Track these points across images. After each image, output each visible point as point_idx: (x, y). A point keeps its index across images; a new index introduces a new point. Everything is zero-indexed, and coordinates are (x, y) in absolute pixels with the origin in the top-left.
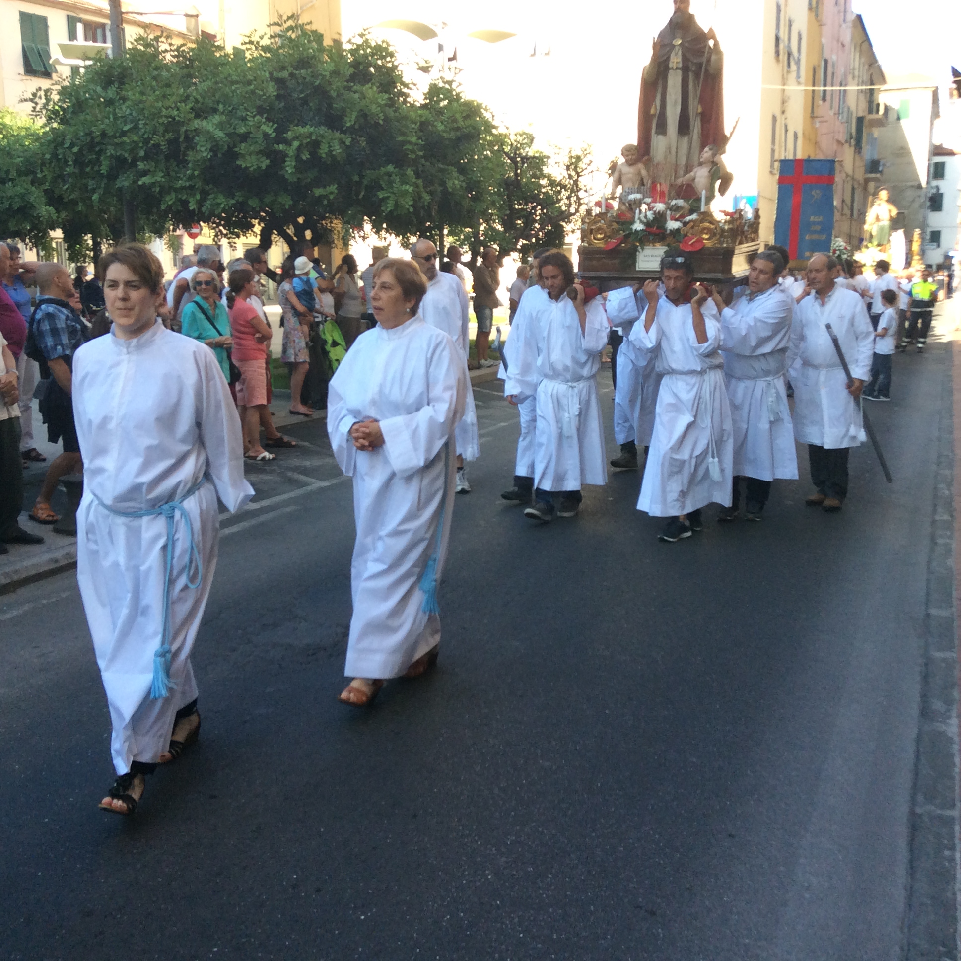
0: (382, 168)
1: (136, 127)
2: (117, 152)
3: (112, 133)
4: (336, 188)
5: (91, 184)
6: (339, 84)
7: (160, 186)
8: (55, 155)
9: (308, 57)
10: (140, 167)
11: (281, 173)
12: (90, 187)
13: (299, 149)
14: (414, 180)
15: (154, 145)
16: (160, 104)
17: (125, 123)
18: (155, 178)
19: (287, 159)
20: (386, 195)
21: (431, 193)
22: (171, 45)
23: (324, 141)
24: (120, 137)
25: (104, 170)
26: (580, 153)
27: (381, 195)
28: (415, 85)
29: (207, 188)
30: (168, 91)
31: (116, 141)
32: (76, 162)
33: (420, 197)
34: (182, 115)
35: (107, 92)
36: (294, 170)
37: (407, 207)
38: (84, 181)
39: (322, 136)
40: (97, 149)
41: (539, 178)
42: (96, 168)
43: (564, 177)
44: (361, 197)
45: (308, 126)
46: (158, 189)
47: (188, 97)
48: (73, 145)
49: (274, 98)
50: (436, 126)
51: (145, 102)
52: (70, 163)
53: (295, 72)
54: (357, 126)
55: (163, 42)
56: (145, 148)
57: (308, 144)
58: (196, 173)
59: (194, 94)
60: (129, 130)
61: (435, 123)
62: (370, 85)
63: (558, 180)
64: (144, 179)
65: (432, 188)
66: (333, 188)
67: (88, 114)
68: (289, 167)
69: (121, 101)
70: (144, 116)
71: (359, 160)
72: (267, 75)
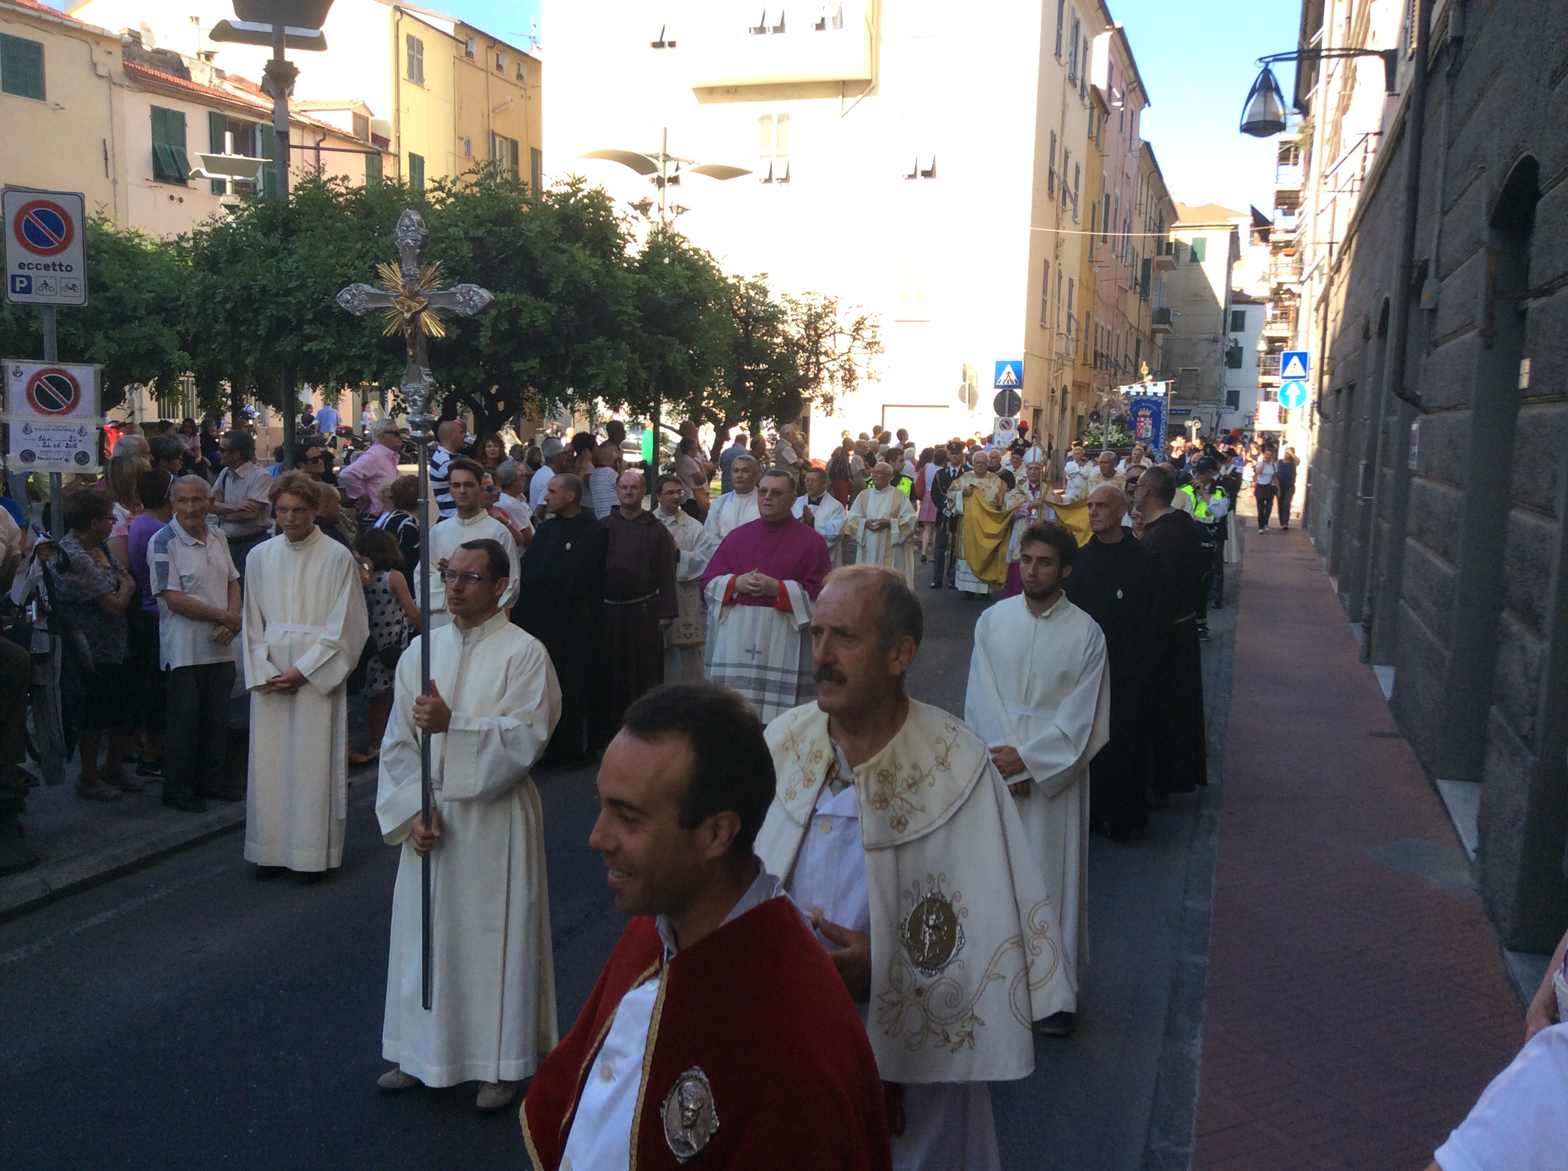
0: (591, 341)
1: (302, 286)
2: (278, 312)
3: (275, 291)
4: (539, 363)
5: (245, 344)
6: (545, 245)
7: (329, 353)
8: (202, 309)
9: (510, 211)
10: (306, 331)
11: (475, 343)
12: (242, 350)
13: (496, 319)
14: (630, 355)
15: (324, 307)
16: (333, 261)
17: (291, 278)
18: (325, 344)
19: (481, 329)
20: (595, 372)
21: (648, 369)
22: (347, 188)
23: (525, 309)
24: (284, 295)
25: (262, 332)
26: (820, 310)
27: (591, 371)
28: (632, 236)
29: (385, 357)
30: (344, 245)
31: (279, 300)
32: (227, 320)
33: (636, 374)
34: (360, 274)
35: (269, 241)
36: (488, 342)
37: (620, 385)
38: (236, 341)
39: (523, 304)
40: (256, 306)
41: (772, 337)
42: (253, 328)
43: (802, 337)
44: (567, 372)
45: (508, 293)
46: (327, 357)
47: (368, 251)
48: (225, 300)
49: (469, 260)
50: (657, 293)
51: (317, 257)
52: (221, 320)
53: (493, 228)
54: (564, 294)
55: (339, 185)
56: (313, 310)
57: (507, 312)
58: (374, 341)
59: (374, 249)
60: (298, 288)
61: (655, 290)
62: (581, 244)
63: (796, 338)
64: (309, 344)
65: (649, 364)
66: (535, 362)
67: (245, 264)
68: (484, 339)
69: (286, 251)
70: (314, 274)
71: (566, 332)
72: (461, 233)
